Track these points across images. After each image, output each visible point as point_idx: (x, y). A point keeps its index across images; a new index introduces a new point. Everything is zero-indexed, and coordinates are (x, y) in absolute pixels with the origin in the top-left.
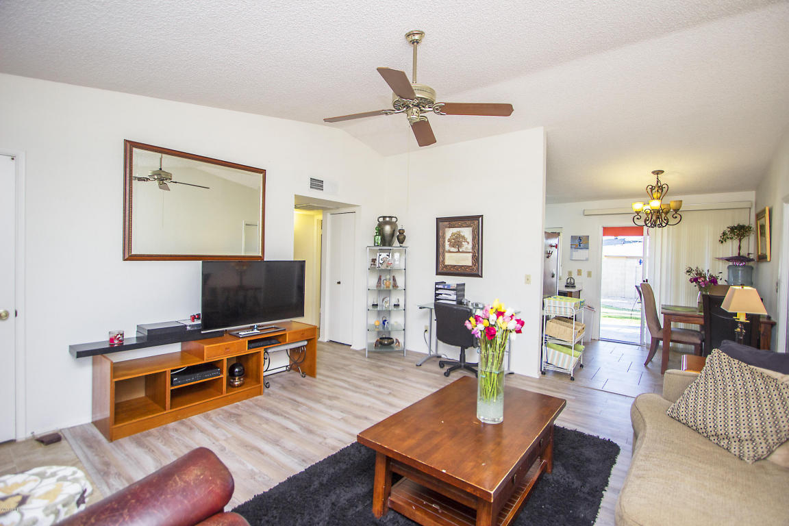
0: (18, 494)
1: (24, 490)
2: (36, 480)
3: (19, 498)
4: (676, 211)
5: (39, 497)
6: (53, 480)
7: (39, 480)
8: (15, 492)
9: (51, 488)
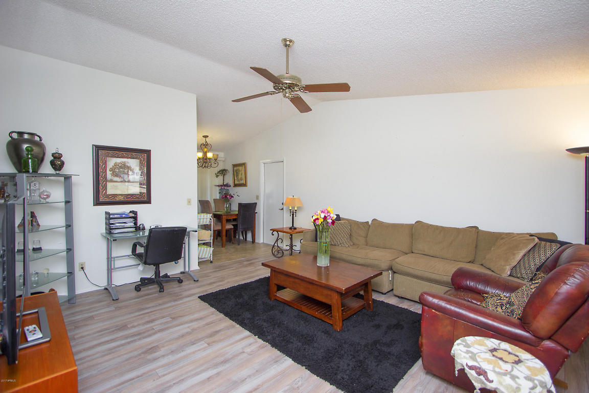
0: (493, 356)
1: (488, 356)
2: (479, 356)
3: (494, 353)
4: (216, 160)
5: (487, 346)
6: (471, 349)
7: (477, 355)
8: (494, 358)
9: (476, 346)
